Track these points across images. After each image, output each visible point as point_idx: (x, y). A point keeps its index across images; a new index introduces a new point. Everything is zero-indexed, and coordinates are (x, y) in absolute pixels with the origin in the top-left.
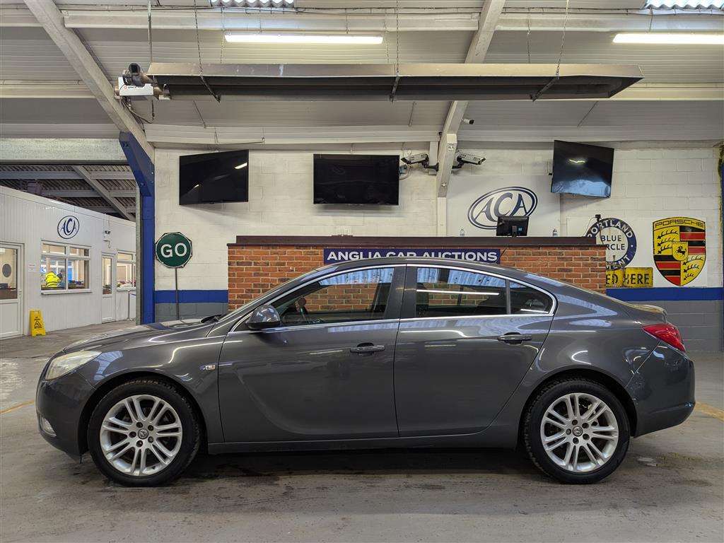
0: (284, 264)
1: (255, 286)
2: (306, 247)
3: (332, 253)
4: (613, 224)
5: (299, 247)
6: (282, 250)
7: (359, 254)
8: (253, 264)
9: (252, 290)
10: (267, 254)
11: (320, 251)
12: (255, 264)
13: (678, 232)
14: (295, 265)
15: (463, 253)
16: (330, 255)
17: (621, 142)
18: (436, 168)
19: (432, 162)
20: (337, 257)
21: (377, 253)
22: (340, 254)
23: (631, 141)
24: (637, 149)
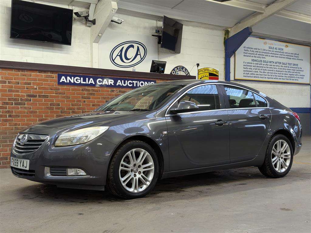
0: (30, 84)
1: (9, 99)
2: (45, 71)
3: (63, 77)
4: (182, 69)
5: (40, 71)
6: (29, 73)
7: (80, 79)
8: (7, 82)
9: (7, 103)
10: (18, 75)
11: (55, 76)
12: (9, 83)
13: (208, 76)
14: (38, 84)
15: (138, 82)
16: (62, 79)
17: (187, 21)
18: (94, 22)
19: (91, 18)
20: (67, 80)
21: (91, 79)
22: (68, 78)
23: (191, 22)
24: (192, 26)
